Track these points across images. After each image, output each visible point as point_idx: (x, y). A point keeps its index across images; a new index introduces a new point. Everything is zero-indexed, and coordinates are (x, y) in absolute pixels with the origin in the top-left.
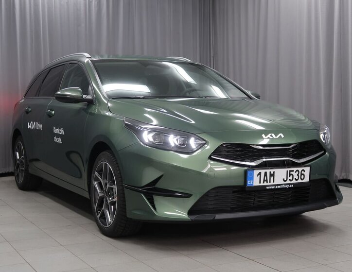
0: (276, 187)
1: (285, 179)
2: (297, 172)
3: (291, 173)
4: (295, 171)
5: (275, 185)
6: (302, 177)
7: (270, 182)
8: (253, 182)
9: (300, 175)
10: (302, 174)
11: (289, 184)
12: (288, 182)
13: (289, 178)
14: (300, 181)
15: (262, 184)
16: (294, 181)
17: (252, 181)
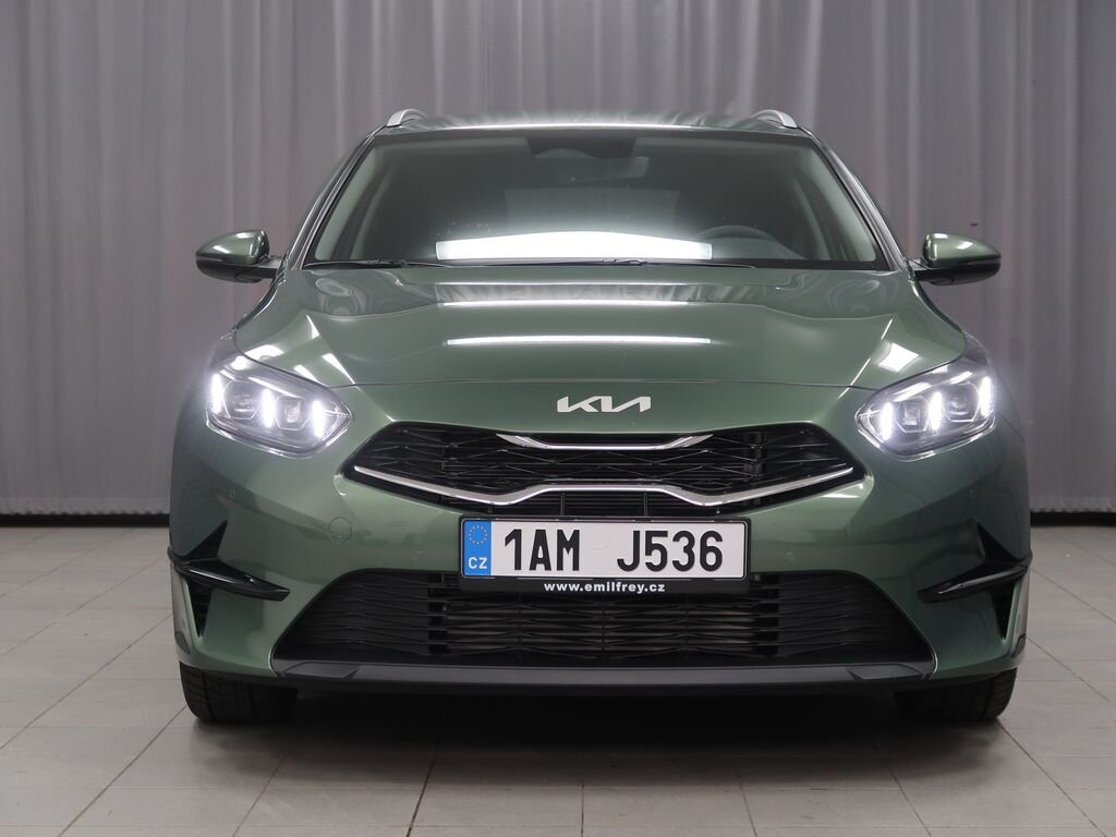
0: (588, 587)
1: (628, 562)
2: (684, 541)
3: (655, 540)
4: (671, 535)
5: (582, 582)
6: (711, 559)
7: (560, 567)
8: (488, 564)
9: (696, 549)
10: (705, 550)
11: (647, 582)
12: (642, 572)
13: (644, 559)
14: (697, 572)
15: (525, 572)
16: (670, 572)
17: (485, 559)
